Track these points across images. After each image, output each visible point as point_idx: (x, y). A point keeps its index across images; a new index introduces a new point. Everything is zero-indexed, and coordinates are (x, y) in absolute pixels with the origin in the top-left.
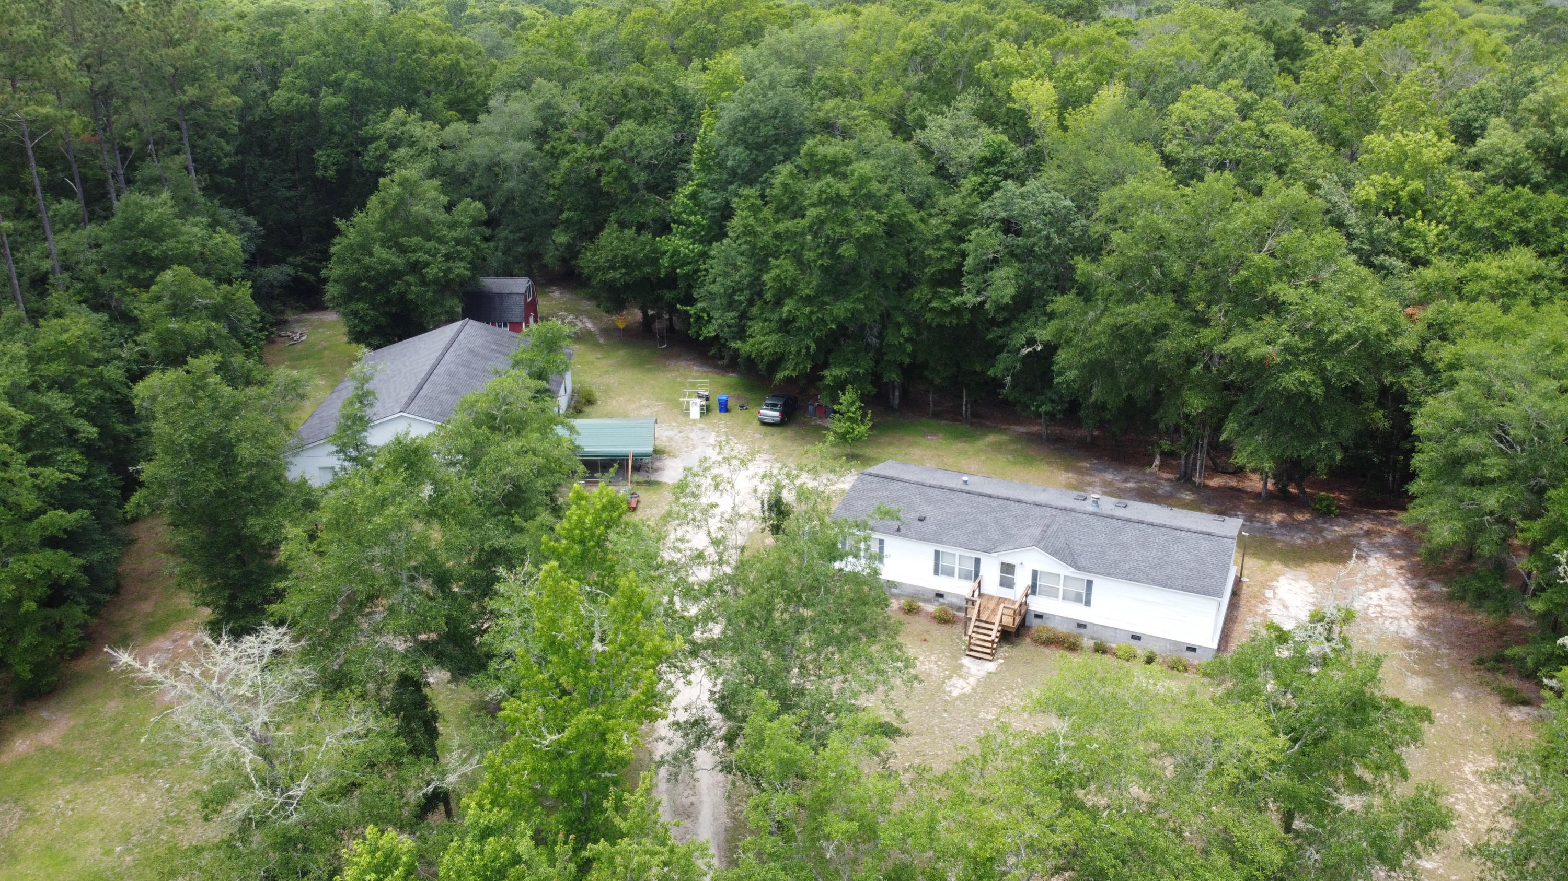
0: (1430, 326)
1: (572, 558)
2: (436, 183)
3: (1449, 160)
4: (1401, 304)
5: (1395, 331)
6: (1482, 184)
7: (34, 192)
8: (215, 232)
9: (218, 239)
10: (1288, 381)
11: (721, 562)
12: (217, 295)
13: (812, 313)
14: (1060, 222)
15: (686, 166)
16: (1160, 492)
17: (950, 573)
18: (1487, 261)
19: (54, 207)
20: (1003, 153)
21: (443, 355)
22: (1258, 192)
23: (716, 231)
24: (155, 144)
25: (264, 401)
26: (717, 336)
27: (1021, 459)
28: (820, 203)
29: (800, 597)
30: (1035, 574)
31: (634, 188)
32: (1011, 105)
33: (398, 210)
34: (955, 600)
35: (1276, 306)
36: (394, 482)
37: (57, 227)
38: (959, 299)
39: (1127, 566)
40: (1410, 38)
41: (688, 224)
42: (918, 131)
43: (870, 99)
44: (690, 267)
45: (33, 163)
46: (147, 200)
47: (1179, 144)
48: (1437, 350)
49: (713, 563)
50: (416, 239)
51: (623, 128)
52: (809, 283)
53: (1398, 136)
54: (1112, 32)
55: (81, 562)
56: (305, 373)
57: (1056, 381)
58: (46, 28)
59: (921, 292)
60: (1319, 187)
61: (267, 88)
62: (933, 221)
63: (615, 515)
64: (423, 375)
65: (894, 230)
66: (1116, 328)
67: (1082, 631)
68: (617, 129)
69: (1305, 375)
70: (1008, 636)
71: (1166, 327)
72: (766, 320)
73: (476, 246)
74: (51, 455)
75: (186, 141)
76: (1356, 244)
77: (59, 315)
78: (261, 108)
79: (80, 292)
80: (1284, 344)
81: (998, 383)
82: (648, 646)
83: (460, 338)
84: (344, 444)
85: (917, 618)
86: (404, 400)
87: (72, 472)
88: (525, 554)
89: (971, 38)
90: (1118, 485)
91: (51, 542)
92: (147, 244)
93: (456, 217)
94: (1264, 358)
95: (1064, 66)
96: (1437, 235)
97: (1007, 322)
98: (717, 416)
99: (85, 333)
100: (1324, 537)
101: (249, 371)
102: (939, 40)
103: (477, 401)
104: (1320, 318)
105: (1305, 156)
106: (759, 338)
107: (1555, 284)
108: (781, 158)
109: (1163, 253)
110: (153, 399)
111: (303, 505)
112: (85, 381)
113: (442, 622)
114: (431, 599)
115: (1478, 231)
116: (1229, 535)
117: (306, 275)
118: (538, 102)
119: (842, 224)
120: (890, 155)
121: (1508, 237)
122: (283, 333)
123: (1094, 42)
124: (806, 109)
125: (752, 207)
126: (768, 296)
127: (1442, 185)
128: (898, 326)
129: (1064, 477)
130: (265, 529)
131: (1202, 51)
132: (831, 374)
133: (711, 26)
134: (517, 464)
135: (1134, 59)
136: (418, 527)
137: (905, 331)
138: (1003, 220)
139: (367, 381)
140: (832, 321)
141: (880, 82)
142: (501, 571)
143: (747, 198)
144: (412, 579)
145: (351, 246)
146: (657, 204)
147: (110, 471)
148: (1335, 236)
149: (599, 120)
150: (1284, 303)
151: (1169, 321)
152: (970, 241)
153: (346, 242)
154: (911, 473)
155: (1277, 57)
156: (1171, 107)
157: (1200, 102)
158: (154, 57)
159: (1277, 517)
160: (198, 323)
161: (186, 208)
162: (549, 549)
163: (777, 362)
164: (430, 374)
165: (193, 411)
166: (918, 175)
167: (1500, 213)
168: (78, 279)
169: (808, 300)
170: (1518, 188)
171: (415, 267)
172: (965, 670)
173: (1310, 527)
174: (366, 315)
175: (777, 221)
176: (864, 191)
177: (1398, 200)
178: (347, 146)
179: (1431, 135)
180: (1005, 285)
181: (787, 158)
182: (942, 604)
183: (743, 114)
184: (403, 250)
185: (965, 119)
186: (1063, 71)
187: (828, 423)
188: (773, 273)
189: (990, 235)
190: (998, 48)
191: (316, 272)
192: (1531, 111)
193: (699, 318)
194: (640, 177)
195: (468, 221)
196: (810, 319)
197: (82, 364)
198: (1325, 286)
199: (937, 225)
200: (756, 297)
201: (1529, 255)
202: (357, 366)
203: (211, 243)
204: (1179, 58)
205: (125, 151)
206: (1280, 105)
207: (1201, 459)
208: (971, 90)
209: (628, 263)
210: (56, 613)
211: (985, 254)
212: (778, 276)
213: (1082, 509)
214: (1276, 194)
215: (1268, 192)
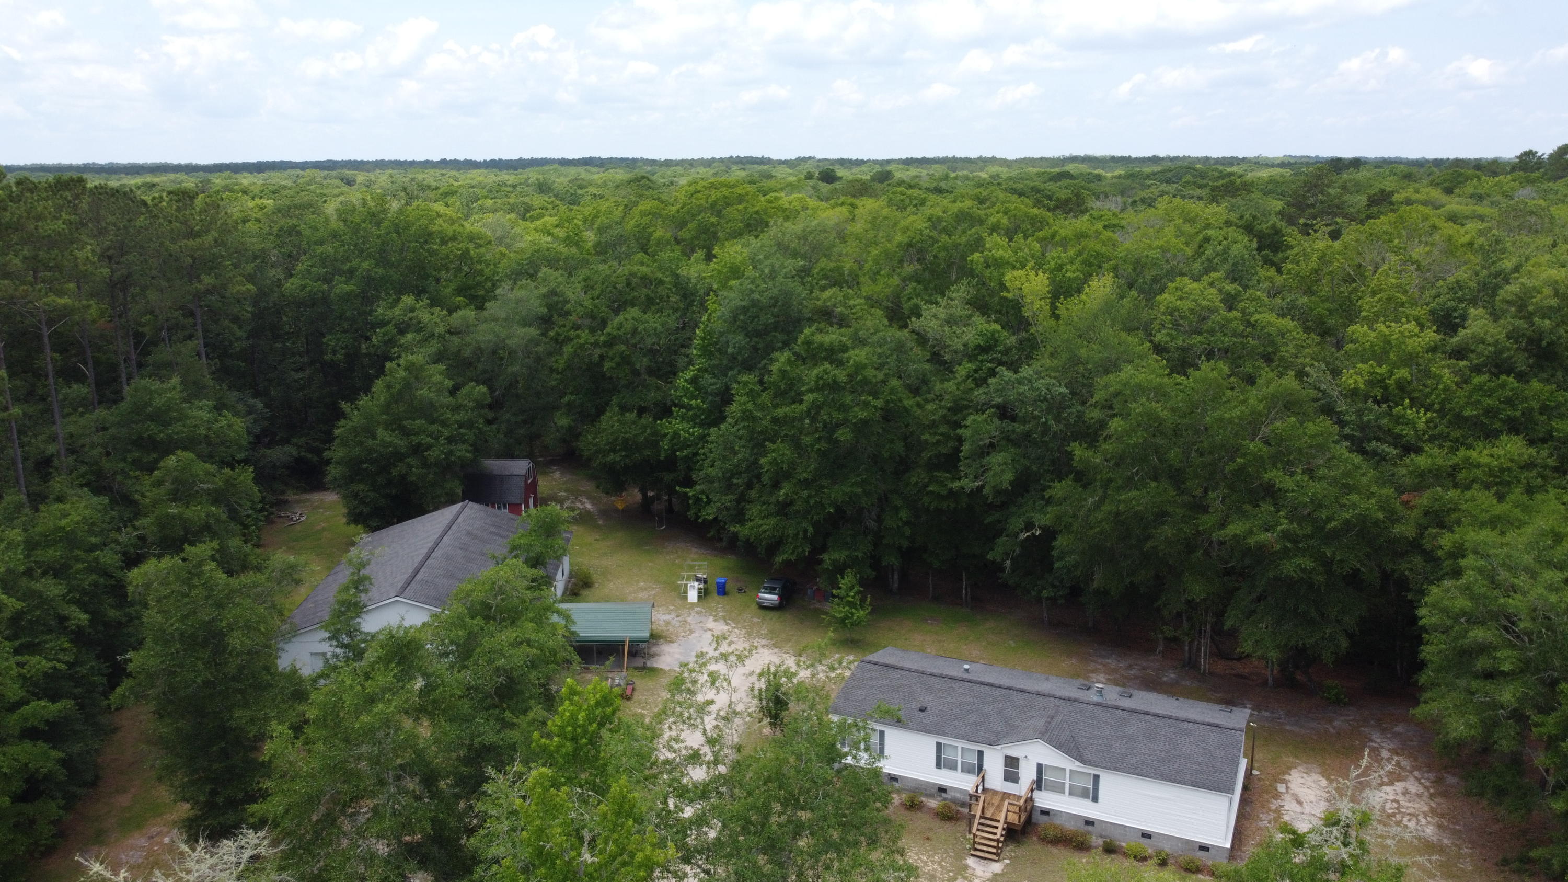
0: (1426, 513)
1: (563, 757)
2: (441, 367)
3: (1433, 349)
4: (1396, 490)
5: (1393, 518)
6: (1468, 373)
7: (47, 376)
8: (220, 415)
9: (224, 422)
10: (1289, 568)
11: (716, 762)
12: (219, 478)
13: (809, 496)
14: (1056, 407)
15: (688, 351)
16: (1165, 679)
17: (952, 766)
18: (1478, 450)
19: (64, 391)
20: (997, 341)
21: (441, 538)
22: (1251, 380)
23: (716, 416)
24: (169, 330)
25: (259, 589)
26: (715, 519)
27: (1023, 645)
28: (817, 389)
29: (798, 800)
30: (1040, 767)
31: (636, 373)
32: (1005, 294)
33: (403, 393)
34: (958, 795)
35: (1271, 492)
36: (384, 678)
37: (66, 411)
38: (956, 485)
39: (1134, 760)
40: (1386, 233)
41: (689, 408)
42: (914, 319)
43: (868, 288)
44: (689, 450)
45: (48, 349)
46: (157, 385)
47: (1168, 334)
48: (1435, 537)
49: (709, 763)
50: (419, 422)
51: (627, 316)
52: (807, 467)
53: (1381, 327)
54: (1099, 226)
55: (61, 755)
56: (302, 559)
57: (1056, 566)
58: (71, 223)
59: (917, 477)
60: (1308, 375)
61: (282, 276)
62: (929, 407)
63: (609, 710)
64: (420, 558)
65: (889, 415)
66: (1117, 516)
67: (1090, 828)
68: (620, 318)
69: (1307, 563)
70: (1013, 834)
71: (1164, 514)
72: (764, 504)
73: (479, 429)
74: (39, 643)
75: (199, 327)
76: (1347, 431)
77: (60, 499)
78: (276, 295)
79: (82, 476)
80: (1282, 531)
81: (997, 567)
82: (639, 857)
83: (459, 520)
84: (337, 631)
85: (919, 814)
86: (400, 585)
87: (59, 661)
88: (516, 751)
89: (964, 232)
90: (1123, 672)
91: (31, 734)
92: (152, 428)
93: (460, 401)
94: (1263, 545)
95: (1053, 258)
96: (1427, 422)
97: (1003, 506)
98: (716, 601)
99: (84, 518)
100: (1334, 728)
101: (246, 555)
102: (934, 234)
103: (473, 591)
104: (1318, 504)
105: (1291, 346)
106: (758, 521)
107: (1548, 473)
108: (780, 345)
109: (1160, 441)
110: (148, 586)
111: (292, 695)
112: (80, 566)
113: (428, 826)
114: (418, 798)
115: (1466, 419)
116: (1237, 726)
117: (309, 456)
118: (543, 290)
119: (839, 410)
120: (886, 342)
121: (1497, 425)
122: (283, 514)
123: (1081, 236)
124: (804, 299)
125: (752, 395)
126: (765, 479)
127: (1427, 374)
128: (897, 509)
129: (1065, 664)
130: (252, 721)
131: (1187, 244)
132: (829, 558)
133: (713, 220)
134: (510, 656)
135: (1121, 252)
136: (408, 723)
137: (904, 514)
138: (997, 406)
139: (364, 566)
140: (830, 505)
141: (878, 273)
142: (490, 771)
143: (746, 384)
144: (398, 778)
145: (354, 429)
146: (658, 388)
147: (98, 657)
148: (1326, 424)
149: (603, 308)
150: (1280, 490)
151: (1170, 509)
152: (966, 427)
153: (349, 425)
154: (912, 660)
155: (1259, 249)
156: (1158, 297)
157: (1186, 293)
158: (174, 248)
159: (1285, 707)
160: (199, 507)
161: (194, 391)
162: (539, 746)
163: (775, 546)
164: (428, 557)
165: (187, 600)
166: (914, 362)
167: (1488, 402)
168: (83, 462)
169: (806, 484)
170: (1503, 377)
171: (417, 450)
172: (970, 871)
173: (1319, 716)
174: (366, 497)
175: (776, 406)
176: (860, 377)
177: (1386, 388)
178: (357, 331)
179: (1412, 326)
180: (1003, 471)
181: (786, 344)
182: (945, 799)
183: (744, 303)
184: (406, 433)
185: (959, 310)
186: (1052, 263)
187: (827, 607)
188: (770, 457)
189: (986, 420)
190: (989, 242)
191: (318, 452)
192: (1508, 302)
193: (698, 500)
194: (642, 363)
195: (471, 404)
196: (807, 502)
197: (79, 549)
198: (1321, 472)
199: (932, 410)
200: (755, 481)
201: (1520, 444)
202: (354, 551)
203: (216, 426)
204: (1164, 250)
205: (138, 336)
206: (1264, 296)
207: (1205, 645)
208: (965, 281)
209: (628, 446)
210: (29, 809)
211: (981, 439)
212: (775, 459)
213: (1086, 699)
214: (1268, 383)
215: (1260, 381)
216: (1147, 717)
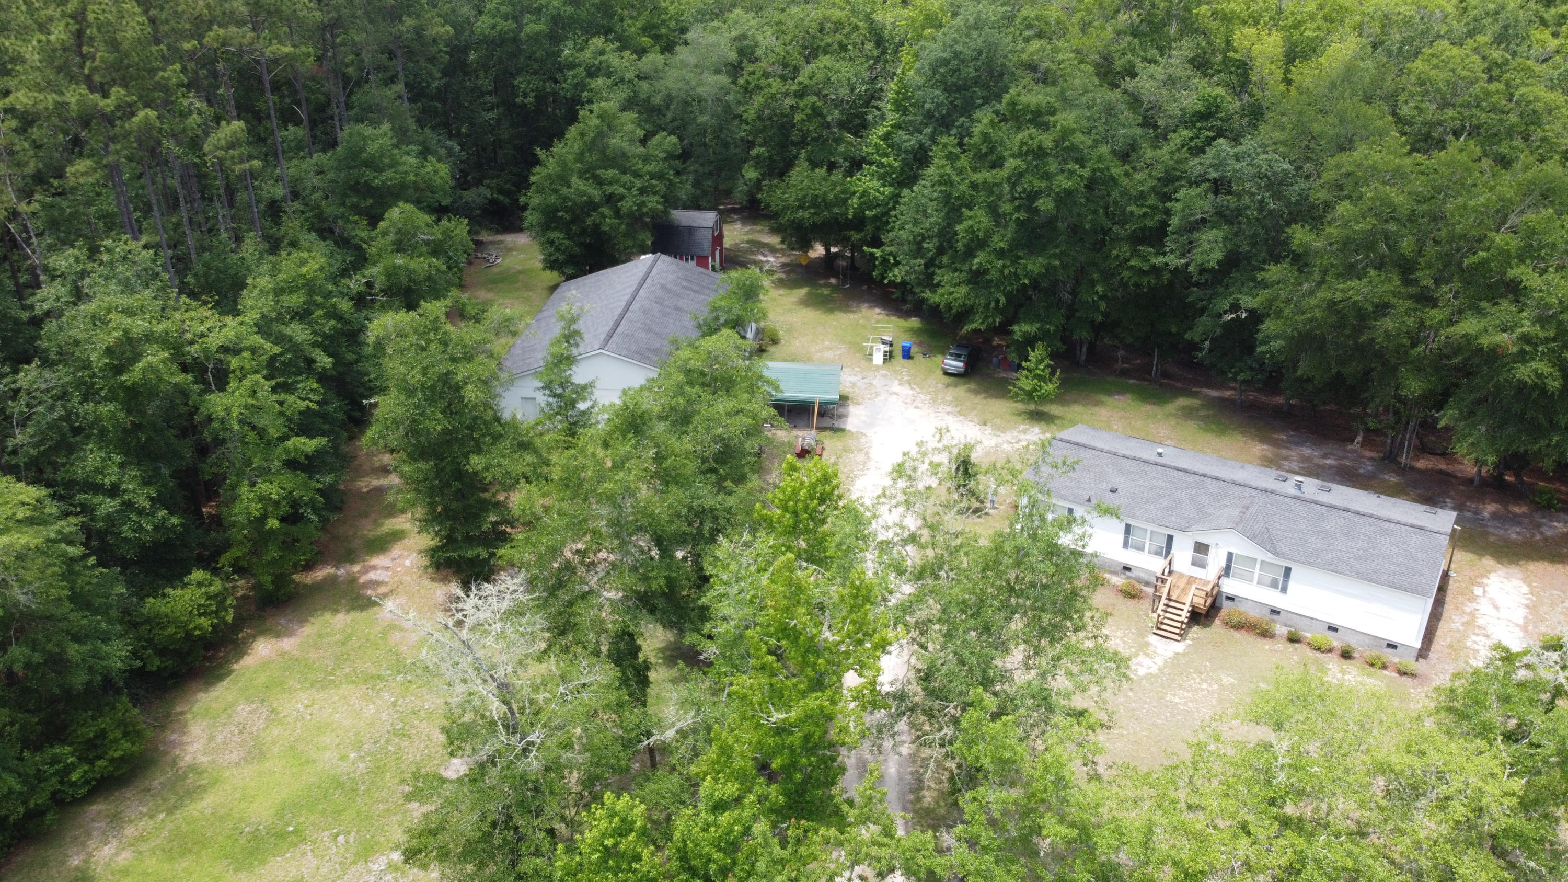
1: (784, 527)
2: (632, 115)
7: (269, 119)
8: (426, 160)
9: (429, 168)
10: (1524, 372)
11: (933, 545)
12: (437, 231)
13: (1004, 266)
14: (1277, 184)
15: (880, 104)
16: (1361, 471)
17: (1140, 547)
19: (284, 134)
20: (1218, 106)
21: (637, 291)
22: (1505, 163)
23: (909, 177)
26: (903, 281)
27: (1213, 427)
28: (1020, 155)
30: (1230, 556)
31: (827, 126)
32: (1231, 53)
33: (596, 143)
34: (1143, 576)
35: (1515, 290)
37: (288, 153)
38: (1160, 260)
39: (1329, 556)
41: (881, 165)
42: (1127, 79)
43: (1077, 41)
44: (879, 210)
45: (269, 93)
46: (368, 131)
47: (1416, 107)
50: (611, 173)
51: (819, 64)
52: (1003, 236)
55: (319, 486)
57: (1259, 350)
59: (1120, 249)
61: (473, 14)
62: (1138, 176)
63: (828, 488)
64: (619, 311)
65: (1095, 184)
66: (1332, 304)
67: (1275, 617)
68: (813, 65)
69: (1544, 367)
70: (1199, 617)
71: (1388, 305)
72: (956, 270)
73: (669, 180)
74: (292, 383)
75: (400, 70)
77: (294, 244)
78: (468, 33)
79: (309, 220)
80: (1522, 333)
81: (1194, 346)
83: (653, 271)
84: (550, 381)
85: (1103, 590)
86: (603, 336)
87: (311, 400)
90: (1316, 461)
91: (294, 466)
92: (368, 174)
93: (651, 151)
94: (1498, 346)
95: (1292, 14)
97: (1208, 285)
98: (899, 363)
99: (320, 266)
100: (1541, 533)
105: (1558, 124)
106: (948, 288)
108: (979, 101)
109: (1392, 227)
110: (387, 337)
116: (1442, 530)
117: (501, 198)
118: (735, 33)
119: (1042, 177)
120: (1095, 104)
122: (483, 255)
124: (1009, 51)
125: (952, 158)
126: (959, 246)
128: (1093, 283)
129: (1259, 449)
130: (487, 467)
132: (1020, 329)
134: (728, 425)
135: (1369, 6)
137: (1099, 288)
138: (1213, 180)
139: (573, 320)
140: (1025, 276)
141: (1090, 24)
143: (945, 146)
145: (549, 176)
146: (849, 142)
149: (796, 55)
150: (1525, 288)
151: (1393, 301)
152: (1177, 200)
153: (545, 172)
154: (1103, 440)
156: (1409, 64)
157: (1443, 61)
159: (1490, 508)
160: (422, 259)
161: (402, 136)
162: (762, 516)
163: (965, 314)
164: (626, 310)
166: (1124, 126)
168: (307, 206)
169: (1001, 254)
171: (610, 199)
172: (1151, 648)
173: (1526, 521)
174: (561, 244)
175: (975, 171)
176: (1067, 144)
178: (546, 72)
180: (1211, 249)
181: (987, 103)
182: (1129, 578)
183: (945, 55)
184: (600, 182)
185: (1180, 70)
186: (1290, 19)
188: (966, 224)
189: (1199, 195)
191: (513, 197)
193: (885, 261)
194: (833, 115)
195: (662, 155)
196: (1002, 272)
197: (318, 295)
199: (1142, 180)
200: (946, 246)
203: (423, 172)
205: (345, 77)
206: (1534, 66)
207: (1410, 439)
208: (1188, 38)
209: (817, 203)
211: (1192, 215)
212: (971, 227)
213: (1283, 491)
214: (1527, 168)
215: (1518, 166)
216: (1347, 514)
